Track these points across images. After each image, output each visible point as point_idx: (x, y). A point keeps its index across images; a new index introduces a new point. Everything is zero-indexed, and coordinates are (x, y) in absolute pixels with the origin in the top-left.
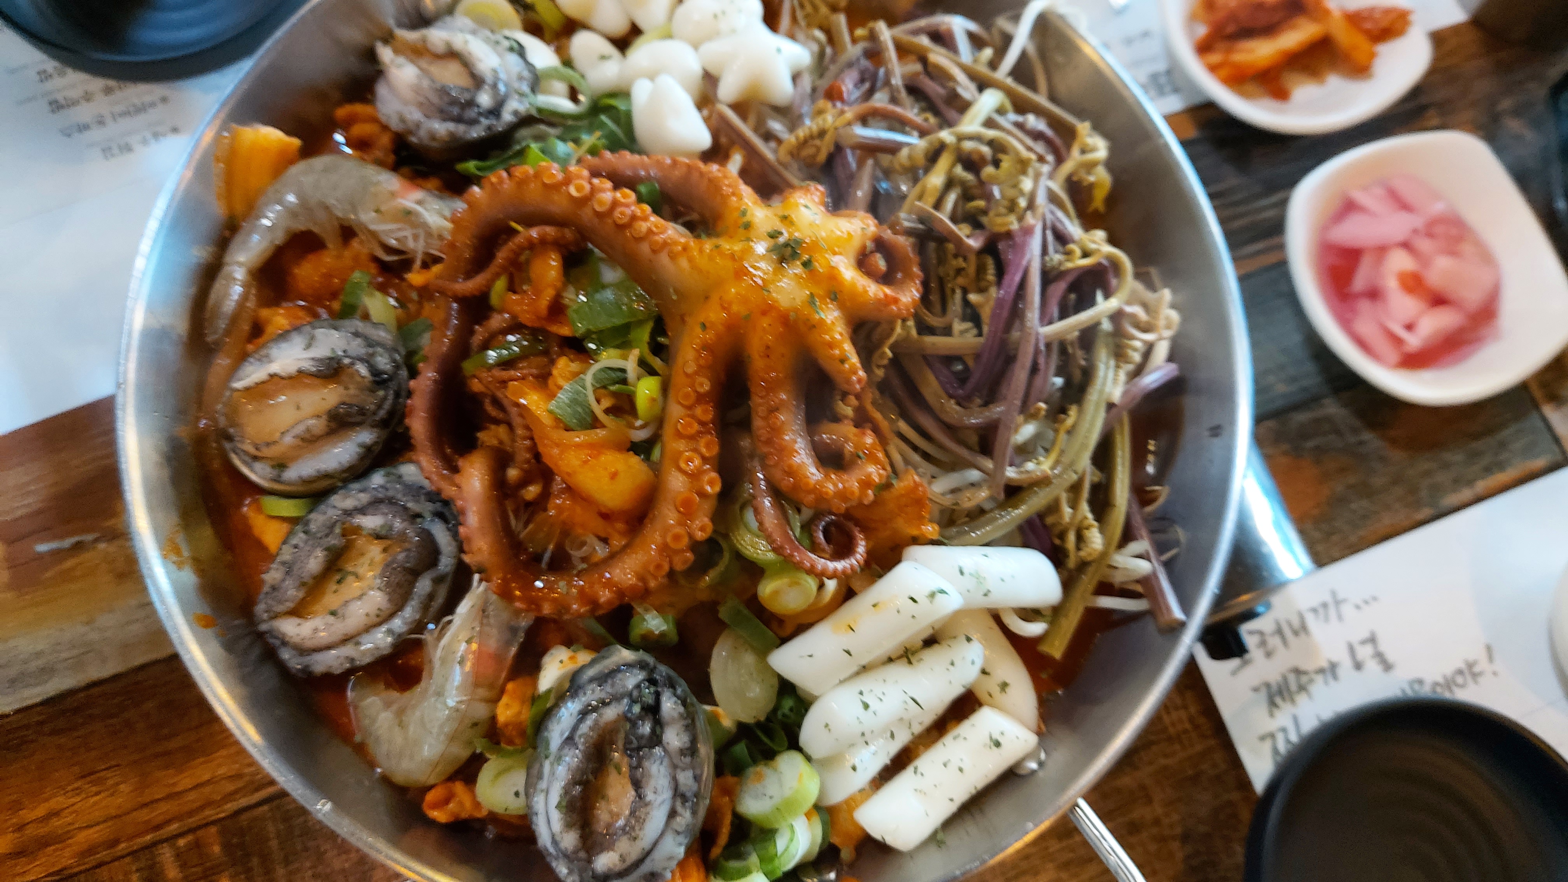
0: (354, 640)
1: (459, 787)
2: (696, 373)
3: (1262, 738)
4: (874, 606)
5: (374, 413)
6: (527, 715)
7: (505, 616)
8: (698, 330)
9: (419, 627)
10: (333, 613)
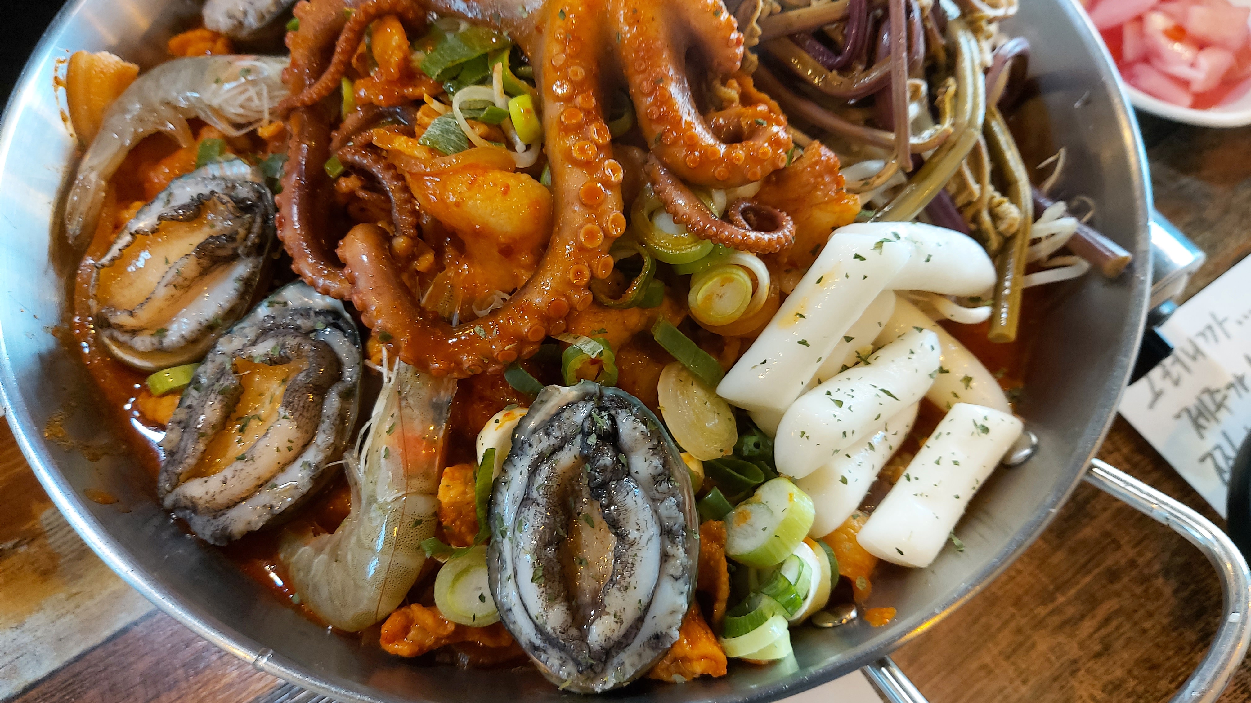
0: (270, 484)
1: (416, 610)
2: (567, 64)
3: (1202, 460)
4: (819, 281)
5: (245, 239)
6: (472, 494)
7: (426, 392)
8: (559, 22)
9: (337, 452)
10: (242, 458)
